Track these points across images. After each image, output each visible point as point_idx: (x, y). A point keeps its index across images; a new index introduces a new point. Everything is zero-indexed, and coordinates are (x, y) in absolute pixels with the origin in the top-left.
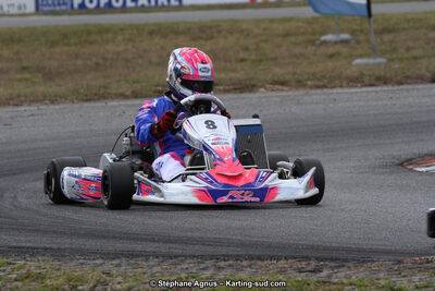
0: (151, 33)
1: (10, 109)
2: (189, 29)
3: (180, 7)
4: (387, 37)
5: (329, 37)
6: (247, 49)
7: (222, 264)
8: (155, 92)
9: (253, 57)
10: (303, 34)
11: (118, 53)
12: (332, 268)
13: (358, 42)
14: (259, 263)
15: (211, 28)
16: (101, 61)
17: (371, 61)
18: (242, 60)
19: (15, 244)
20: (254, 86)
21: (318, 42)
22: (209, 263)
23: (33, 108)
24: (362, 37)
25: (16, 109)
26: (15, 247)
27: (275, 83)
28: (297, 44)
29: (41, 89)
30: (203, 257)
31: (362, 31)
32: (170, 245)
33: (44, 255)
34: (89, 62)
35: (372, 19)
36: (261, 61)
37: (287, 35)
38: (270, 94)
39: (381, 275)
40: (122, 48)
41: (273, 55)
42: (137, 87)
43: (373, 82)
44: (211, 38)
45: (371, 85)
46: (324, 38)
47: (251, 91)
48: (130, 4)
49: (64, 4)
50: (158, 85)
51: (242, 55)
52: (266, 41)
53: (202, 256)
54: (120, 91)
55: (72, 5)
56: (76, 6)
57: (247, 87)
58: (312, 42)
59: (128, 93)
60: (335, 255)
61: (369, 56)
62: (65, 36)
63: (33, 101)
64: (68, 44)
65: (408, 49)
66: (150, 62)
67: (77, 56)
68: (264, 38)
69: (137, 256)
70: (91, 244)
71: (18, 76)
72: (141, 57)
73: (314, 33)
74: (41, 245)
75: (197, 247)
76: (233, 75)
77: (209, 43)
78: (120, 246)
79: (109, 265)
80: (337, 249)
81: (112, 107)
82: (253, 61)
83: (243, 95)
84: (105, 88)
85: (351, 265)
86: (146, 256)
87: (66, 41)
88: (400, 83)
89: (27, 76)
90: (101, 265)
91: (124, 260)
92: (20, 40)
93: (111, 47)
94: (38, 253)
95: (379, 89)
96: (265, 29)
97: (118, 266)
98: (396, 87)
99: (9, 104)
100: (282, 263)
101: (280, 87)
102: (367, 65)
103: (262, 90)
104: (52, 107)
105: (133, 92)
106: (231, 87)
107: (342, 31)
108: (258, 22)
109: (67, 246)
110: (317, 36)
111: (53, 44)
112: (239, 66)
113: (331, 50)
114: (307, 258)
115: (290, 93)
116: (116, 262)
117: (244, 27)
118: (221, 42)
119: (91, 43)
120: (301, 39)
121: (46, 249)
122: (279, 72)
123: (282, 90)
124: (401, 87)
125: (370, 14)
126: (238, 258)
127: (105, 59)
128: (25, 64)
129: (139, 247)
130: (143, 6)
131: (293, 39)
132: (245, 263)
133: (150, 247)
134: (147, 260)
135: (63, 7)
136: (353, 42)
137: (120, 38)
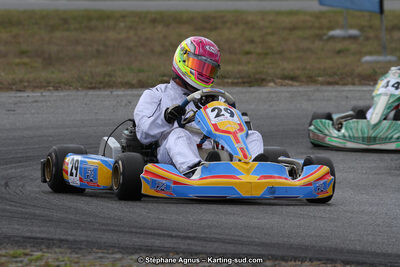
0: (154, 21)
1: (12, 94)
2: (193, 19)
4: (396, 35)
5: (337, 32)
6: (252, 42)
9: (259, 50)
10: (310, 28)
11: (120, 41)
13: (367, 39)
15: (214, 18)
16: (101, 48)
17: (382, 58)
18: (248, 53)
19: (28, 234)
20: (263, 80)
21: (325, 37)
23: (37, 94)
24: (371, 34)
25: (19, 94)
26: (30, 238)
27: (285, 78)
28: (305, 39)
29: (44, 75)
31: (371, 27)
32: (189, 241)
33: (60, 247)
34: (90, 49)
35: (384, 16)
36: (266, 54)
37: (293, 29)
38: (279, 89)
40: (123, 35)
41: (279, 49)
42: (142, 76)
44: (216, 28)
46: (332, 33)
47: (259, 86)
50: (164, 76)
51: (248, 47)
52: (272, 34)
54: (126, 80)
57: (256, 80)
58: (319, 37)
59: (134, 82)
61: (378, 53)
63: (36, 87)
64: (68, 30)
66: (152, 51)
67: (77, 42)
68: (269, 30)
70: (107, 237)
71: (17, 60)
72: (143, 45)
74: (57, 237)
75: (216, 245)
76: (240, 68)
77: (214, 33)
78: (137, 240)
79: (129, 260)
80: (361, 253)
81: (118, 96)
82: (259, 54)
83: (253, 89)
84: (110, 76)
87: (66, 26)
89: (26, 60)
90: (120, 259)
92: (19, 23)
93: (112, 35)
94: (54, 244)
96: (271, 21)
99: (11, 89)
100: (307, 265)
101: (290, 82)
102: (378, 62)
103: (272, 84)
104: (56, 93)
105: (140, 81)
106: (240, 80)
107: (351, 27)
109: (83, 238)
110: (325, 31)
111: (53, 28)
112: (245, 59)
113: (339, 46)
114: (333, 261)
115: (300, 89)
116: (135, 257)
117: (250, 18)
118: (226, 33)
119: (91, 29)
120: (308, 33)
121: (61, 241)
122: (288, 67)
123: (292, 86)
125: (382, 11)
127: (106, 46)
128: (24, 47)
129: (157, 242)
131: (300, 33)
132: (268, 263)
133: (168, 243)
134: (167, 255)
136: (361, 38)
137: (122, 25)
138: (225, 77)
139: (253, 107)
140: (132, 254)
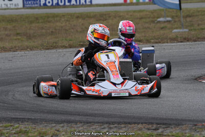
0: (78, 17)
1: (11, 53)
2: (95, 15)
3: (91, 5)
4: (188, 19)
5: (161, 19)
7: (112, 126)
8: (79, 45)
10: (149, 18)
11: (62, 27)
12: (163, 128)
13: (175, 22)
14: (129, 125)
15: (105, 15)
16: (54, 30)
17: (181, 30)
21: (156, 22)
22: (106, 126)
23: (22, 53)
24: (177, 19)
25: (14, 53)
26: (14, 118)
27: (136, 41)
28: (147, 23)
29: (26, 44)
30: (103, 123)
31: (177, 16)
32: (87, 117)
33: (27, 122)
34: (48, 31)
35: (182, 11)
37: (141, 18)
39: (187, 131)
40: (64, 24)
42: (71, 42)
43: (182, 40)
44: (106, 20)
45: (181, 42)
46: (159, 20)
48: (67, 4)
49: (36, 4)
50: (81, 42)
54: (63, 44)
55: (40, 4)
56: (42, 5)
58: (153, 22)
59: (67, 45)
60: (165, 122)
61: (180, 28)
63: (22, 49)
64: (38, 23)
65: (198, 25)
66: (77, 31)
67: (42, 28)
69: (72, 122)
70: (50, 116)
71: (15, 38)
72: (73, 28)
74: (27, 117)
75: (99, 118)
78: (63, 117)
79: (59, 127)
80: (166, 119)
81: (59, 52)
84: (56, 43)
85: (173, 126)
86: (76, 122)
87: (37, 21)
88: (195, 41)
89: (19, 37)
90: (55, 126)
91: (65, 124)
92: (16, 21)
93: (58, 24)
94: (25, 121)
95: (185, 43)
96: (131, 16)
97: (63, 127)
98: (193, 43)
99: (11, 51)
100: (140, 126)
101: (138, 43)
102: (179, 32)
104: (31, 52)
105: (69, 45)
107: (168, 17)
108: (128, 12)
109: (39, 118)
110: (156, 19)
111: (31, 22)
113: (162, 25)
114: (152, 123)
115: (143, 46)
117: (121, 14)
118: (110, 22)
119: (49, 22)
120: (148, 20)
121: (29, 119)
122: (138, 36)
124: (195, 43)
125: (181, 9)
126: (119, 123)
127: (56, 29)
128: (18, 32)
129: (72, 118)
130: (73, 5)
131: (144, 20)
132: (123, 126)
133: (78, 118)
134: (76, 124)
135: (36, 5)
136: (173, 21)
137: (63, 19)
140: (60, 124)
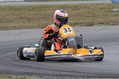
1: (19, 30)
2: (72, 7)
5: (115, 10)
6: (89, 13)
9: (92, 15)
10: (107, 8)
11: (50, 14)
15: (78, 6)
16: (45, 16)
18: (88, 16)
19: (25, 72)
20: (93, 24)
21: (111, 11)
22: (86, 78)
23: (26, 30)
25: (21, 30)
26: (26, 73)
27: (100, 23)
28: (105, 12)
29: (28, 24)
32: (74, 73)
33: (35, 75)
34: (41, 16)
36: (94, 17)
37: (102, 9)
38: (98, 27)
40: (51, 12)
41: (98, 15)
44: (79, 9)
46: (113, 10)
47: (92, 26)
51: (88, 15)
52: (95, 11)
53: (84, 76)
57: (91, 24)
58: (110, 11)
62: (34, 8)
63: (26, 28)
64: (35, 11)
67: (37, 14)
68: (95, 9)
70: (49, 72)
71: (20, 20)
73: (110, 8)
74: (34, 72)
75: (81, 74)
76: (86, 21)
77: (78, 11)
78: (58, 73)
82: (92, 17)
83: (90, 27)
87: (34, 10)
89: (23, 20)
92: (20, 9)
93: (48, 12)
94: (33, 74)
96: (95, 7)
99: (19, 29)
101: (101, 25)
103: (96, 25)
104: (32, 30)
106: (86, 24)
108: (93, 5)
109: (42, 72)
110: (111, 9)
111: (30, 11)
112: (87, 18)
113: (116, 14)
115: (105, 27)
117: (89, 6)
118: (82, 11)
119: (42, 10)
120: (106, 10)
121: (35, 73)
122: (101, 20)
123: (102, 26)
126: (95, 77)
127: (46, 15)
128: (22, 16)
129: (64, 73)
131: (104, 10)
133: (67, 73)
137: (51, 9)
138: (82, 24)
139: (90, 32)
